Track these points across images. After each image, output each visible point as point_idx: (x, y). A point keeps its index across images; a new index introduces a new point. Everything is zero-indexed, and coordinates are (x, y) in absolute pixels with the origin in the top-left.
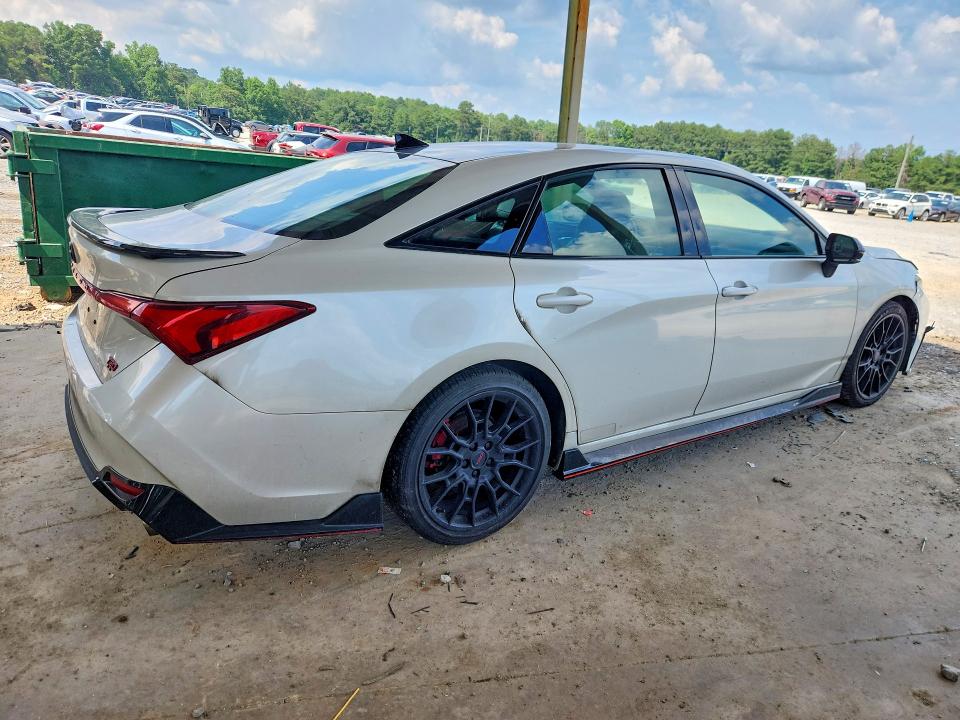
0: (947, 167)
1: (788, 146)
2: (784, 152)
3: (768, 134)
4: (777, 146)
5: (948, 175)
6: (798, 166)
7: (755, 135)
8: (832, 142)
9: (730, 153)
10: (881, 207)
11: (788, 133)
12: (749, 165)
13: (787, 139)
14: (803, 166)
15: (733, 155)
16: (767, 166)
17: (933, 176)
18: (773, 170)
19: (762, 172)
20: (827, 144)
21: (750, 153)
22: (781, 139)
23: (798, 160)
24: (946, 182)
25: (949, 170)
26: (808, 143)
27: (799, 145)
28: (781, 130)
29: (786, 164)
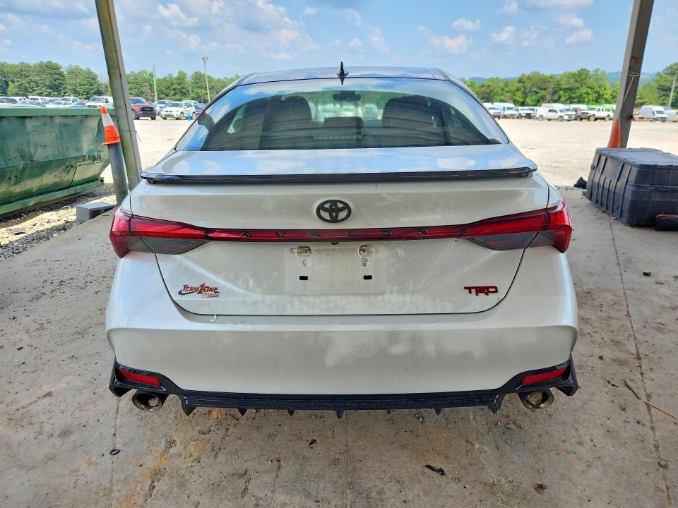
0: (172, 84)
1: (61, 74)
2: (59, 79)
3: (41, 65)
4: (51, 74)
5: (174, 89)
6: (74, 89)
7: (30, 67)
8: (92, 70)
9: (13, 82)
10: (169, 113)
11: (56, 64)
12: (34, 91)
13: (58, 69)
14: (78, 89)
15: (17, 84)
16: (49, 90)
17: (166, 91)
18: (56, 93)
19: (47, 95)
20: (89, 72)
21: (32, 81)
22: (52, 69)
23: (72, 85)
24: (175, 94)
25: (174, 87)
26: (75, 72)
27: (69, 73)
28: (50, 62)
29: (65, 89)
